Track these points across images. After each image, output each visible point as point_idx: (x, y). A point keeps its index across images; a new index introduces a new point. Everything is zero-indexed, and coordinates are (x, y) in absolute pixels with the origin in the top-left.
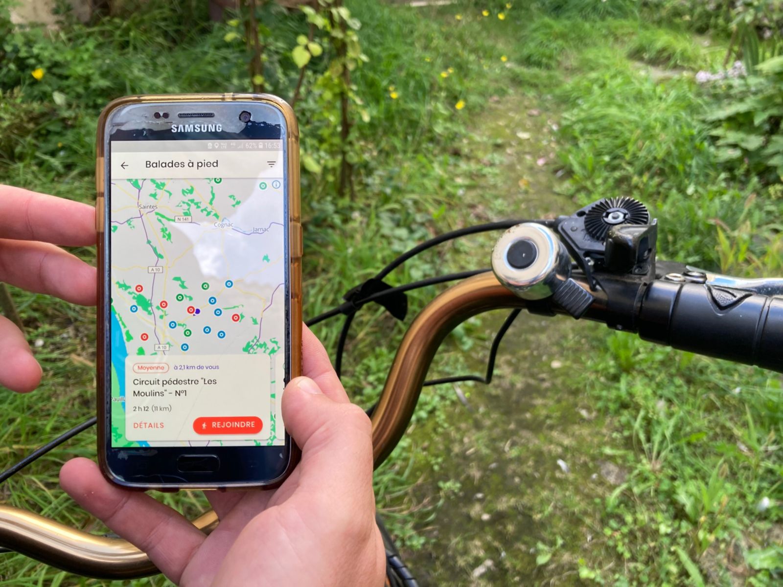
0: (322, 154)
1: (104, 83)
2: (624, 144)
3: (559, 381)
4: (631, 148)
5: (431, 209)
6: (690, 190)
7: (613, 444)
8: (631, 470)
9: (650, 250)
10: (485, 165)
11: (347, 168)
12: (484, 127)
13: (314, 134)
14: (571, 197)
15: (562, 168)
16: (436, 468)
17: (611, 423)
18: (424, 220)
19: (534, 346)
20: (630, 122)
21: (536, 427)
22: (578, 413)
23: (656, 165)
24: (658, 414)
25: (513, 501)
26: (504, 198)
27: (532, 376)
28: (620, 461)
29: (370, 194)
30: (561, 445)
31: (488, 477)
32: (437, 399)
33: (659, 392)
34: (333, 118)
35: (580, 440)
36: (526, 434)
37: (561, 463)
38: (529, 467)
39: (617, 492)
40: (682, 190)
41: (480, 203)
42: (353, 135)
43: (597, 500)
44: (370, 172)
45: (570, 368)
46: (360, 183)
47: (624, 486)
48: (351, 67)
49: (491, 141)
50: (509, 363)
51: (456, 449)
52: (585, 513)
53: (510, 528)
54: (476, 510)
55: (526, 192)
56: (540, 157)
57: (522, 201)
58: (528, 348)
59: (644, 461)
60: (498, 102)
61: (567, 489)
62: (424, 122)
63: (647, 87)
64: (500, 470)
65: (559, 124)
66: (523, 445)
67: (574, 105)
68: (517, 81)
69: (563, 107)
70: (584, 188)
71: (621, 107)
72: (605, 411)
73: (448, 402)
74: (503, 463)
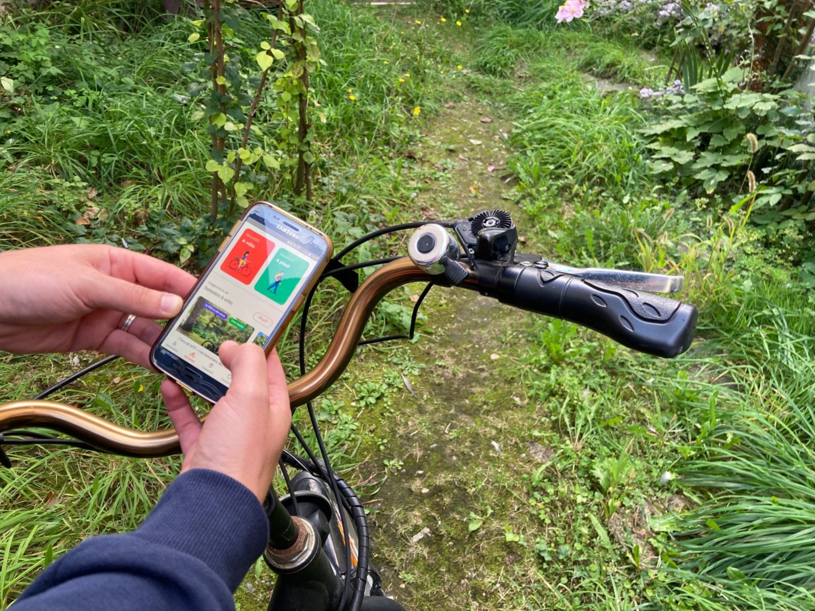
0: (280, 152)
2: (569, 154)
3: (496, 372)
4: (575, 158)
5: (385, 211)
6: (626, 200)
7: (542, 426)
8: (555, 449)
10: (439, 170)
11: (304, 166)
12: (438, 132)
14: (518, 203)
15: (510, 175)
16: (382, 448)
17: (541, 408)
18: (378, 220)
19: (475, 340)
20: (575, 133)
21: (473, 412)
22: (513, 400)
23: (597, 175)
24: (582, 402)
25: (449, 477)
26: (455, 202)
27: (473, 366)
28: (546, 442)
29: (326, 193)
30: (496, 428)
31: (429, 456)
32: (385, 386)
33: (585, 382)
34: (292, 119)
35: (513, 424)
36: (463, 417)
37: (494, 443)
38: (466, 447)
39: (543, 468)
40: (617, 199)
41: (432, 206)
42: (311, 135)
43: (525, 476)
44: (326, 172)
45: (507, 360)
46: (317, 182)
47: (549, 463)
48: (311, 70)
49: (446, 146)
50: (452, 355)
51: (401, 431)
52: (514, 487)
53: (447, 500)
54: (416, 485)
55: (476, 197)
56: (490, 165)
57: (471, 206)
58: (470, 342)
59: (568, 442)
60: (454, 108)
61: (499, 467)
62: (381, 125)
63: (593, 100)
64: (439, 450)
65: (509, 132)
66: (461, 427)
67: (526, 114)
68: (472, 88)
69: (515, 116)
70: (530, 195)
71: (568, 117)
72: (535, 398)
73: (395, 390)
74: (443, 444)
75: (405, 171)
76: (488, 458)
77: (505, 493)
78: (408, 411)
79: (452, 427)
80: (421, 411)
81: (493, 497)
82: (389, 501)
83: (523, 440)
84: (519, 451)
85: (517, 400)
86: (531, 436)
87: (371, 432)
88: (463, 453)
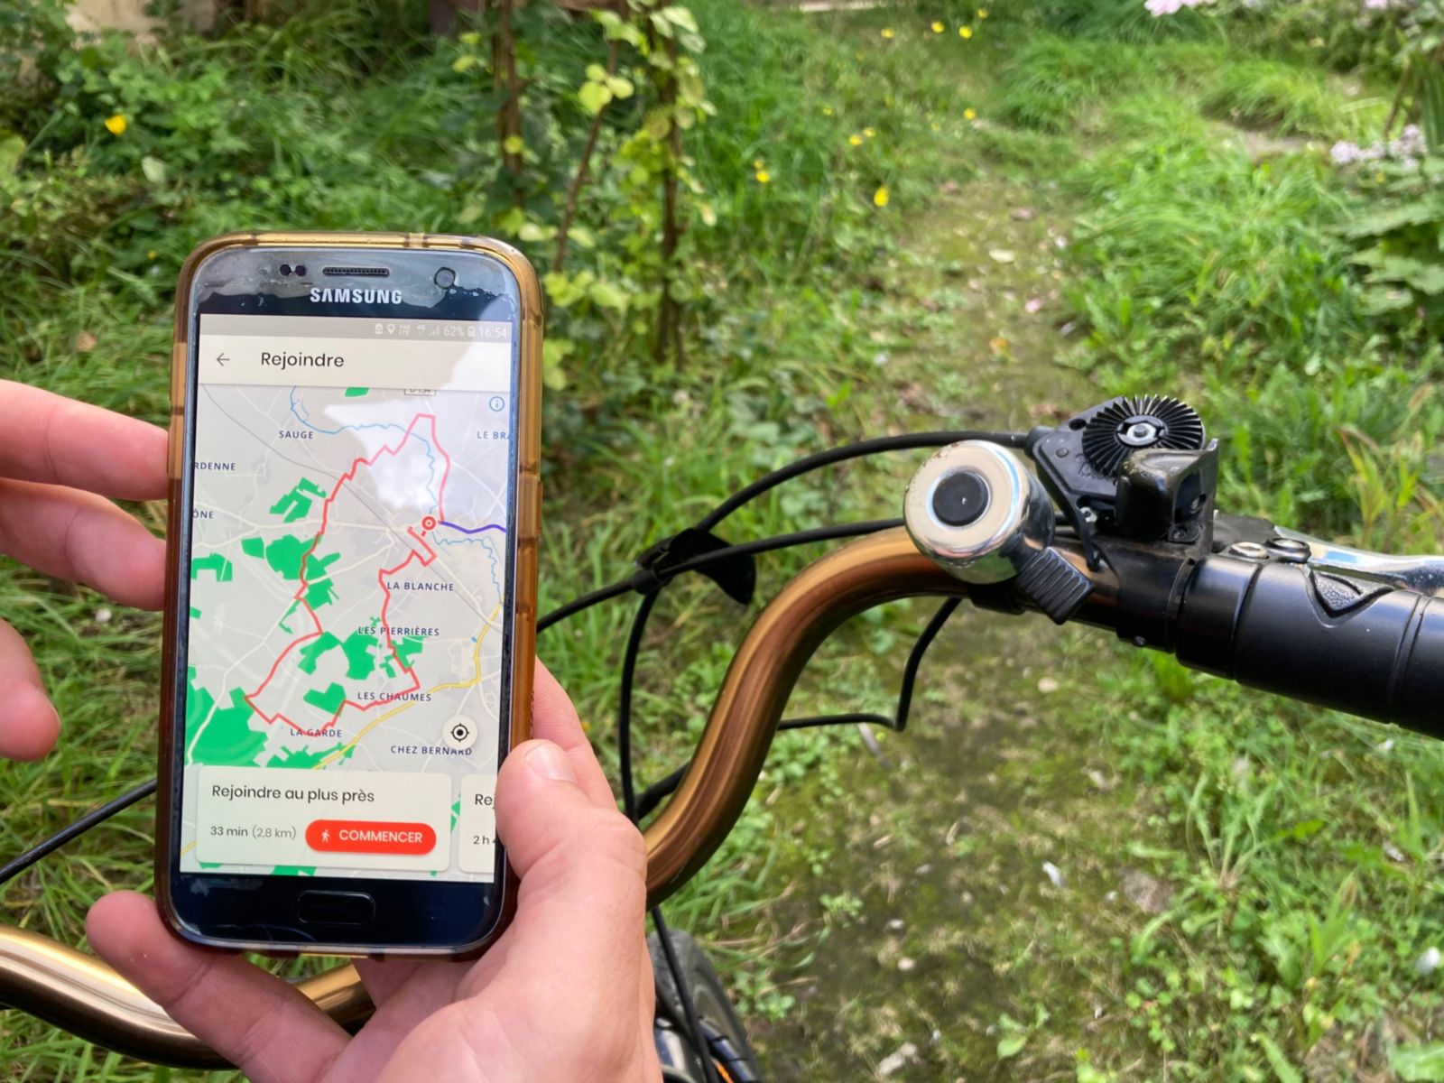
0: (627, 282)
1: (234, 144)
2: (1191, 276)
3: (1051, 717)
4: (1203, 285)
5: (826, 390)
6: (1312, 367)
7: (1148, 836)
8: (1180, 885)
9: (1203, 498)
10: (929, 310)
11: (671, 311)
12: (928, 238)
13: (612, 246)
14: (1088, 373)
15: (1072, 318)
16: (818, 869)
17: (1146, 797)
18: (810, 409)
19: (1007, 649)
20: (1202, 236)
21: (1006, 800)
22: (1086, 777)
23: (1249, 317)
24: (1235, 785)
25: (957, 936)
26: (962, 371)
27: (1003, 704)
28: (1160, 870)
29: (712, 358)
30: (1052, 836)
31: (914, 890)
32: (823, 741)
33: (1240, 743)
34: (649, 217)
35: (1088, 827)
36: (985, 812)
38: (991, 874)
39: (1154, 925)
40: (1295, 365)
41: (916, 379)
42: (685, 249)
43: (1116, 942)
44: (713, 317)
45: (1073, 692)
46: (696, 338)
47: (1167, 916)
48: (685, 122)
49: (941, 266)
50: (960, 680)
51: (856, 836)
52: (1092, 964)
53: (951, 986)
54: (888, 951)
55: (1003, 362)
56: (1031, 297)
57: (994, 379)
58: (996, 653)
59: (1206, 871)
60: (957, 193)
61: (1059, 919)
62: (818, 228)
63: (1235, 171)
64: (936, 878)
65: (1068, 236)
66: (981, 832)
67: (1099, 201)
68: (993, 154)
69: (1078, 204)
70: (1113, 357)
71: (1186, 207)
72: (1136, 775)
73: (844, 749)
74: (943, 864)
75: (864, 314)
76: (1035, 898)
77: (1073, 978)
78: (870, 793)
79: (962, 831)
80: (898, 795)
81: (1046, 984)
82: (832, 983)
83: (1111, 863)
84: (1102, 887)
85: (1096, 777)
86: (1126, 854)
87: (797, 834)
88: (984, 888)
